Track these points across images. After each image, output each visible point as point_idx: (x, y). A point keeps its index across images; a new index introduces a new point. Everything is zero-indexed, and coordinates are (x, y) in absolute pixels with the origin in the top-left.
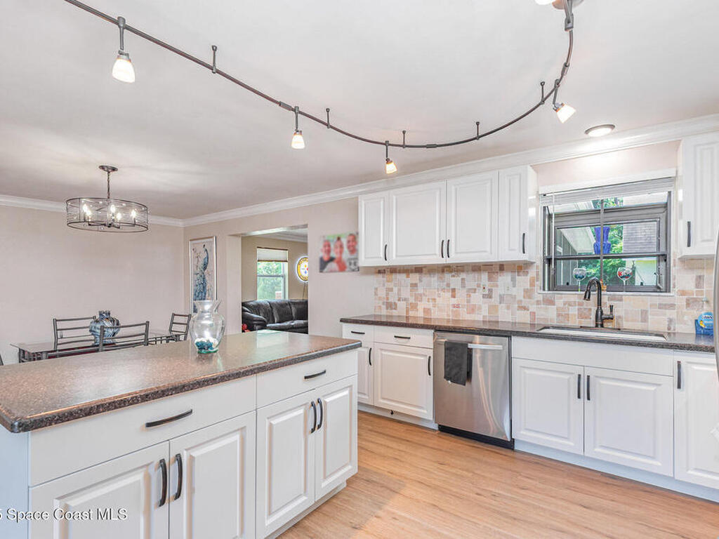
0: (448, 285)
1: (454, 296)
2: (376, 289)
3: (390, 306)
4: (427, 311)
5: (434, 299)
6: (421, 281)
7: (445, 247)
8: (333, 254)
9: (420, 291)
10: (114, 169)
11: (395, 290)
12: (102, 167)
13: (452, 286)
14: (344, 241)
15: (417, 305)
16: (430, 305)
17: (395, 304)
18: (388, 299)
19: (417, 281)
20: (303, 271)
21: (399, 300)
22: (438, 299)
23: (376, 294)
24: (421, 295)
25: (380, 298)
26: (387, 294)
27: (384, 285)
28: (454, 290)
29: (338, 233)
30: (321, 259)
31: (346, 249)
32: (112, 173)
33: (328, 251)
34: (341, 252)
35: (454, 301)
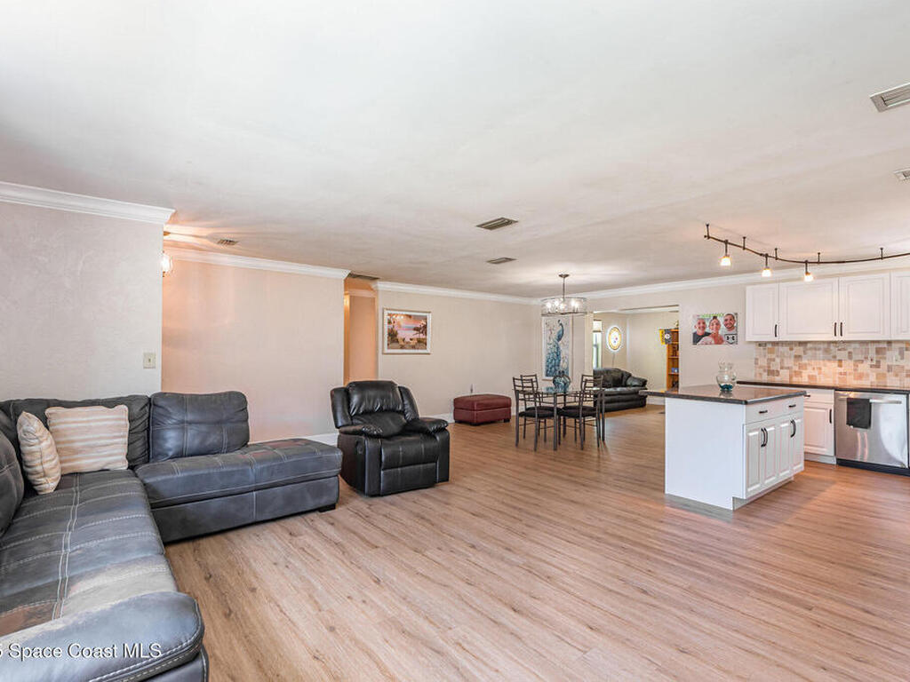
0: (835, 357)
1: (840, 366)
2: (757, 359)
3: (770, 372)
4: (810, 377)
5: (820, 369)
6: (805, 353)
7: (838, 328)
8: (707, 330)
9: (805, 361)
10: (567, 276)
11: (778, 360)
12: (561, 276)
13: (838, 358)
14: (721, 320)
15: (801, 372)
16: (815, 373)
17: (778, 372)
18: (769, 367)
19: (802, 354)
20: (612, 341)
21: (782, 368)
22: (823, 368)
23: (756, 363)
24: (806, 365)
25: (760, 367)
26: (769, 364)
27: (765, 356)
28: (840, 361)
29: (715, 312)
30: (695, 334)
31: (722, 326)
32: (566, 278)
33: (704, 328)
34: (717, 329)
35: (842, 370)
